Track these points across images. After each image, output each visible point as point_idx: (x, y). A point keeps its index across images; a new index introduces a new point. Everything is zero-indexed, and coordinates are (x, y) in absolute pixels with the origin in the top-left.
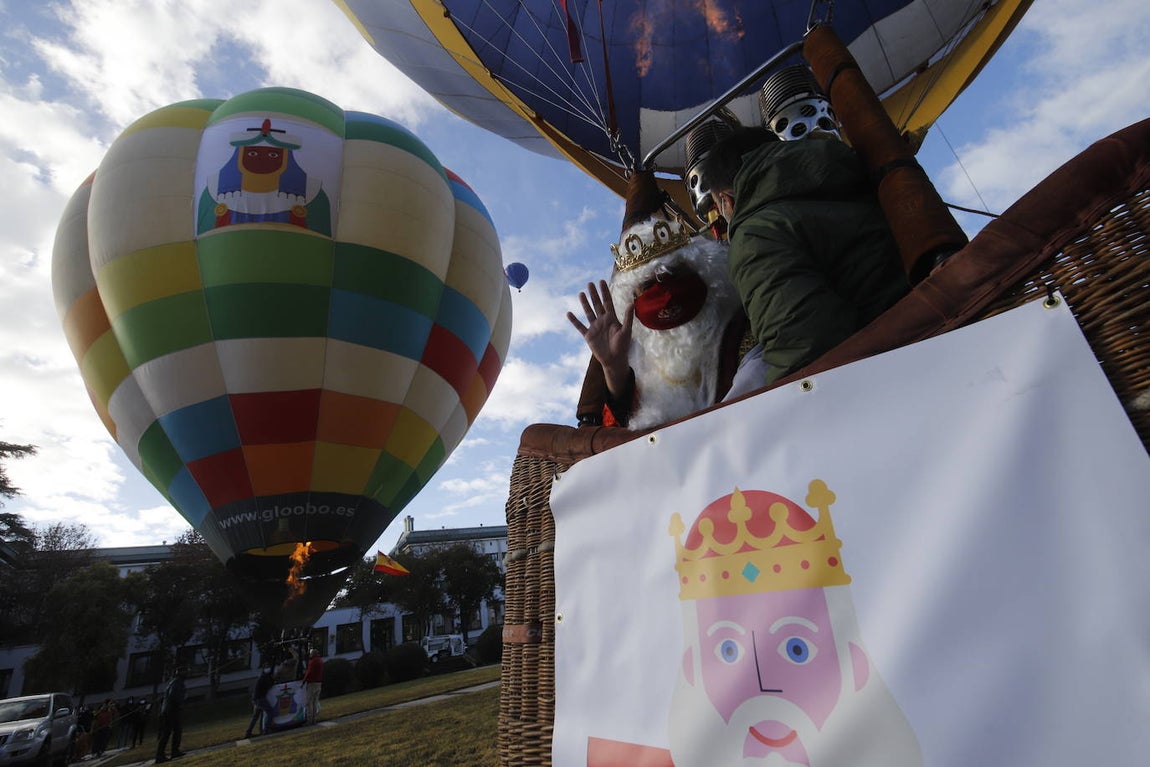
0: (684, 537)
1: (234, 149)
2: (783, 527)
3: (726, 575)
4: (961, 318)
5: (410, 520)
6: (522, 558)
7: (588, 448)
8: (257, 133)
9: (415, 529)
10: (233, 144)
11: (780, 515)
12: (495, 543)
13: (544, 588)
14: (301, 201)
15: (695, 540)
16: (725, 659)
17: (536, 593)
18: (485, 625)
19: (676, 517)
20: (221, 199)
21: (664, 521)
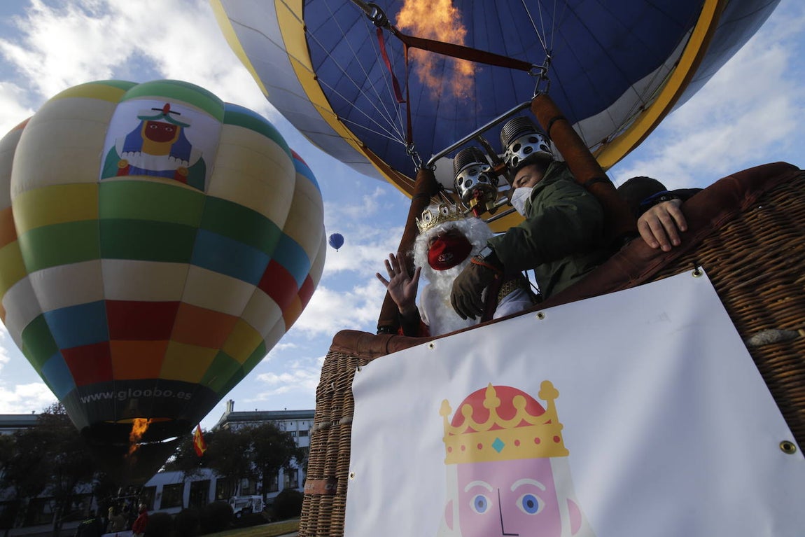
0: (451, 418)
1: (140, 121)
2: (522, 413)
3: (480, 446)
4: (641, 279)
5: (232, 403)
6: (327, 428)
7: (384, 350)
8: (160, 112)
9: (235, 410)
10: (139, 118)
11: (520, 404)
12: (294, 423)
13: (341, 452)
14: (185, 164)
15: (458, 420)
16: (477, 509)
17: (335, 455)
18: (281, 487)
19: (445, 403)
20: (124, 156)
21: (437, 405)
